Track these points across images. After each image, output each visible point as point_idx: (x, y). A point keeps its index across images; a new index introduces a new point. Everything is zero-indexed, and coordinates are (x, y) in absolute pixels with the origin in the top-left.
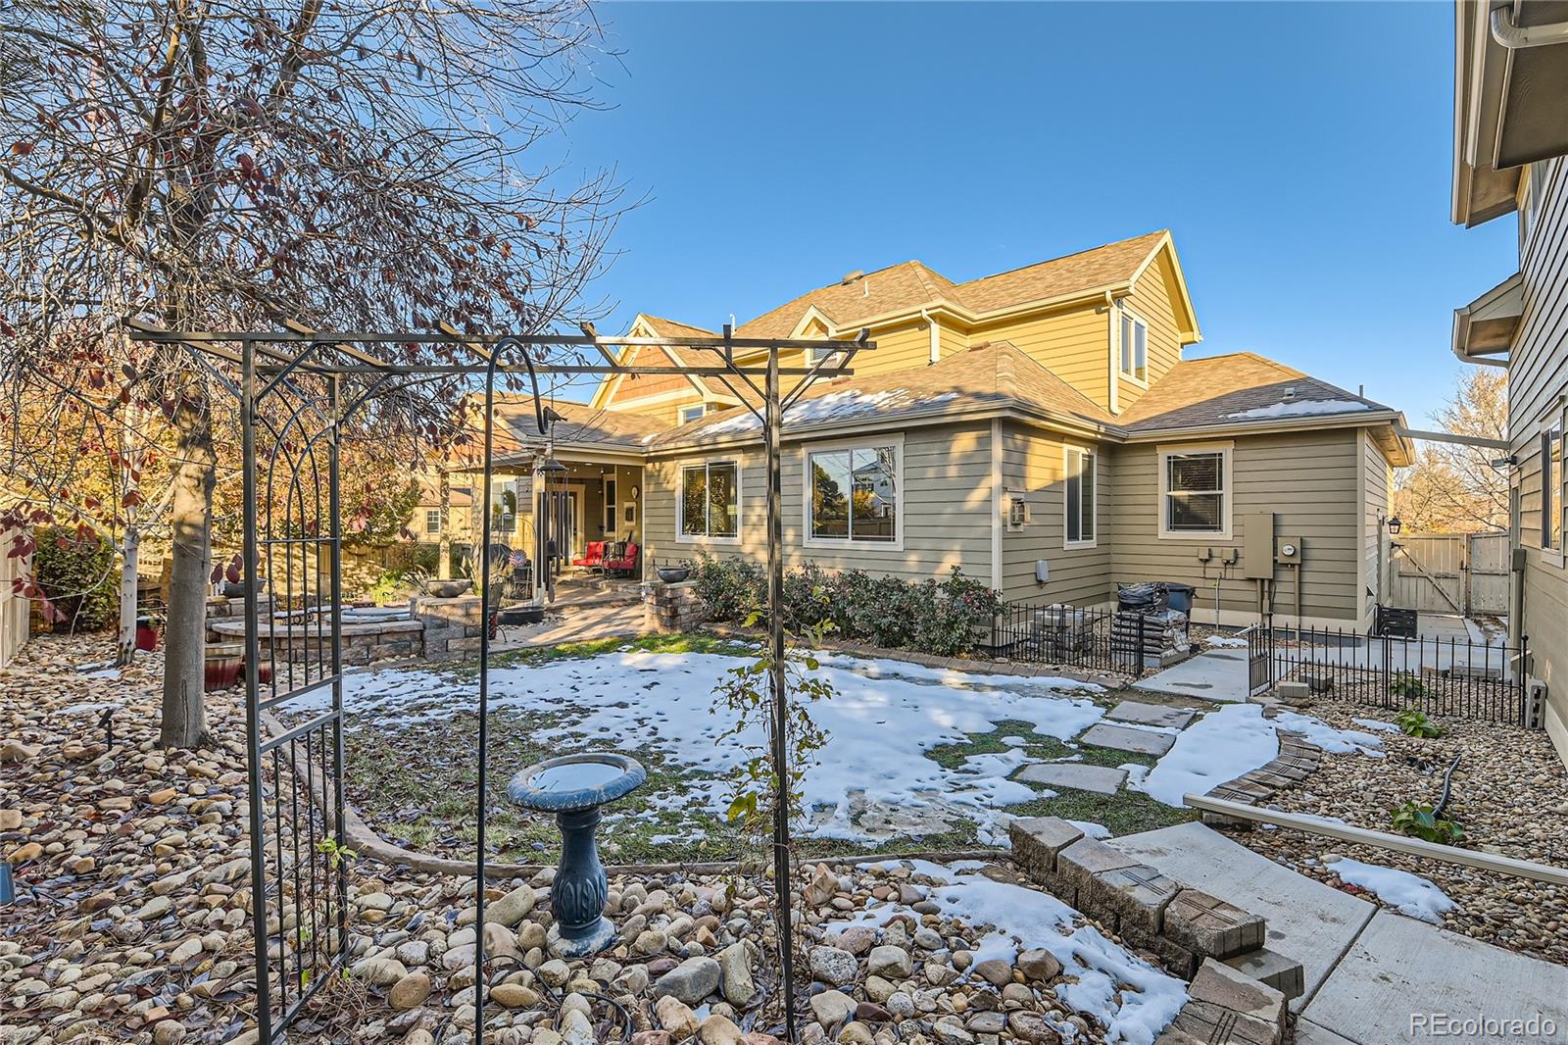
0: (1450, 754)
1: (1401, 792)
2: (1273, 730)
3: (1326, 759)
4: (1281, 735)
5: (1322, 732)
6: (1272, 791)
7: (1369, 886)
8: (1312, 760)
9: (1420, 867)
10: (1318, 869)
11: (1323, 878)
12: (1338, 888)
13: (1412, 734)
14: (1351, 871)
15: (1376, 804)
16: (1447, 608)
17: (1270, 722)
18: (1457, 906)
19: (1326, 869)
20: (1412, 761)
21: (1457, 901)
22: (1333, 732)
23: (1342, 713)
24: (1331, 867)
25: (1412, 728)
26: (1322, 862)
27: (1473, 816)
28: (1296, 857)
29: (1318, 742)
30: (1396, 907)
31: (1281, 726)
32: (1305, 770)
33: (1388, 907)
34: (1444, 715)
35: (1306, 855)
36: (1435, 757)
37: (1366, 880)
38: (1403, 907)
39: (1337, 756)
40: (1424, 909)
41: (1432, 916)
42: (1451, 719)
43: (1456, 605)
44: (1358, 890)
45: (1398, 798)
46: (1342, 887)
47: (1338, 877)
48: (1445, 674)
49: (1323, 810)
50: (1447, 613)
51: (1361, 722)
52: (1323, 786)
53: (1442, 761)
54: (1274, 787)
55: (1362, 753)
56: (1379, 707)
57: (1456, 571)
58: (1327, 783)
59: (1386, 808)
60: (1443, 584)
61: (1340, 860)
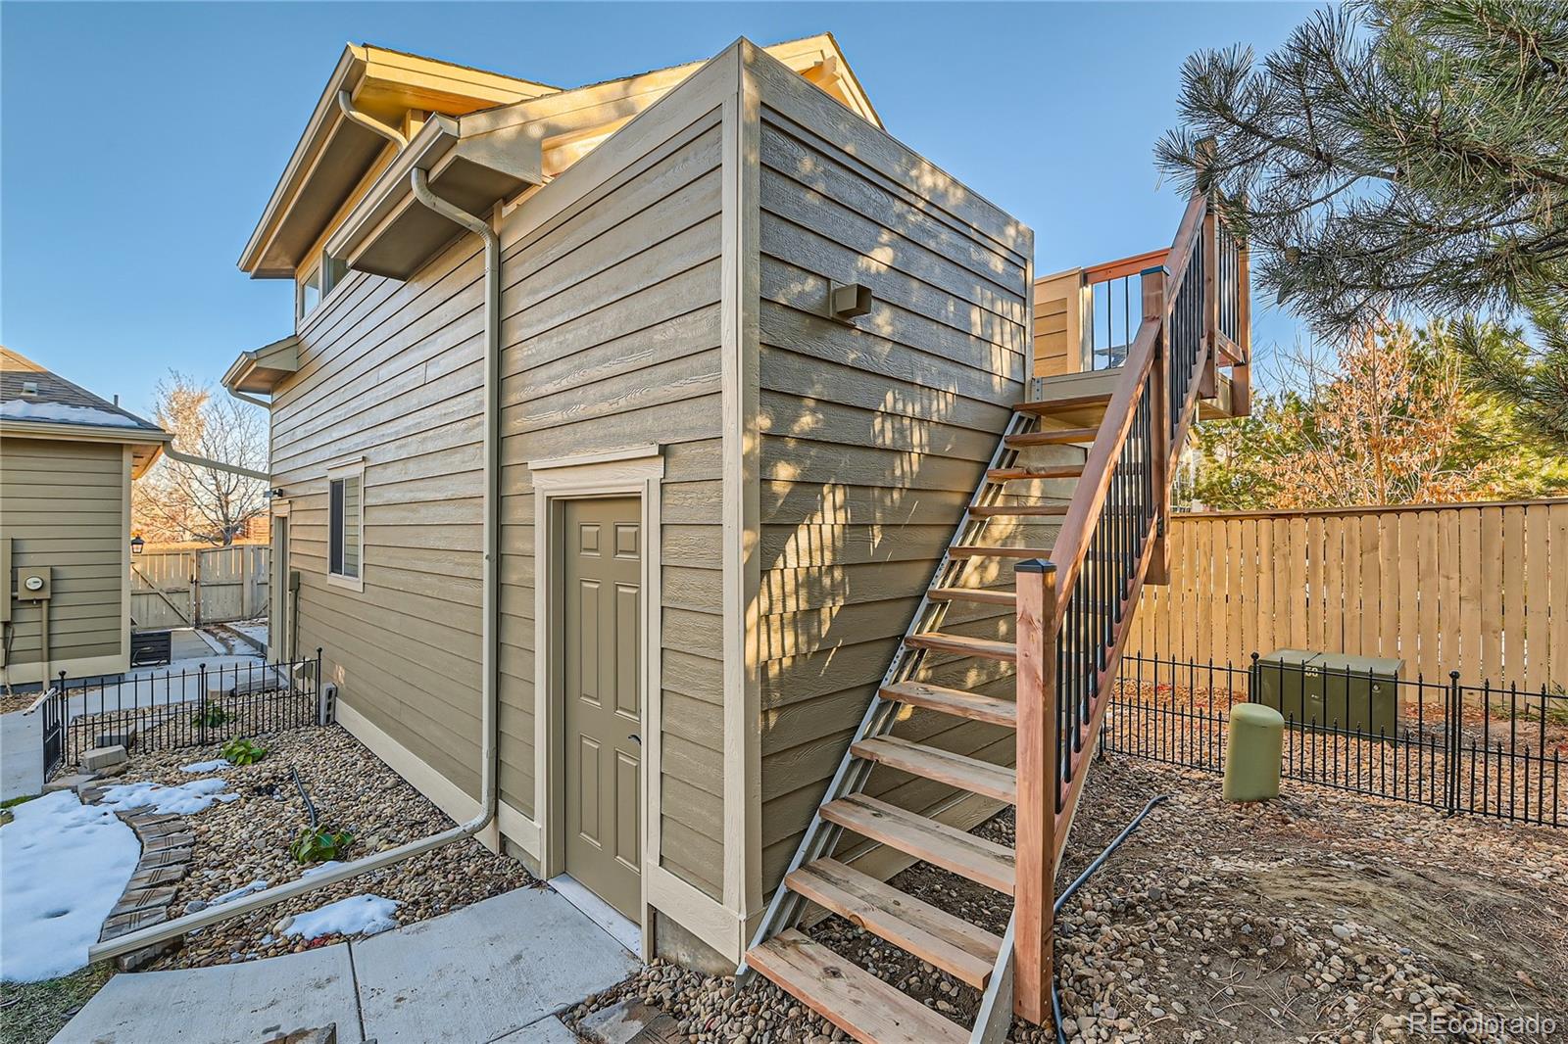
0: (285, 771)
1: (280, 826)
2: (111, 817)
3: (193, 823)
4: (128, 817)
5: (168, 796)
6: (174, 888)
7: (331, 929)
8: (181, 831)
9: (349, 888)
10: (280, 942)
11: (289, 948)
12: (307, 948)
13: (243, 764)
14: (311, 924)
15: (270, 848)
16: (177, 621)
17: (101, 808)
18: (399, 902)
19: (286, 937)
20: (258, 790)
21: (394, 898)
22: (177, 791)
23: (165, 766)
24: (290, 932)
25: (241, 758)
26: (278, 933)
27: (339, 819)
28: (248, 944)
29: (172, 809)
30: (361, 933)
31: (119, 807)
32: (184, 847)
33: (355, 937)
34: (257, 735)
35: (257, 936)
36: (274, 778)
37: (327, 925)
38: (367, 928)
39: (200, 815)
40: (382, 921)
41: (390, 922)
42: (264, 736)
43: (186, 617)
44: (323, 940)
45: (281, 833)
46: (311, 945)
47: (303, 938)
48: (232, 694)
49: (235, 880)
50: (178, 626)
51: (191, 768)
52: (213, 855)
53: (282, 779)
54: (171, 883)
55: (218, 802)
56: (196, 746)
57: (185, 585)
58: (214, 849)
59: (279, 847)
60: (176, 599)
61: (294, 920)
